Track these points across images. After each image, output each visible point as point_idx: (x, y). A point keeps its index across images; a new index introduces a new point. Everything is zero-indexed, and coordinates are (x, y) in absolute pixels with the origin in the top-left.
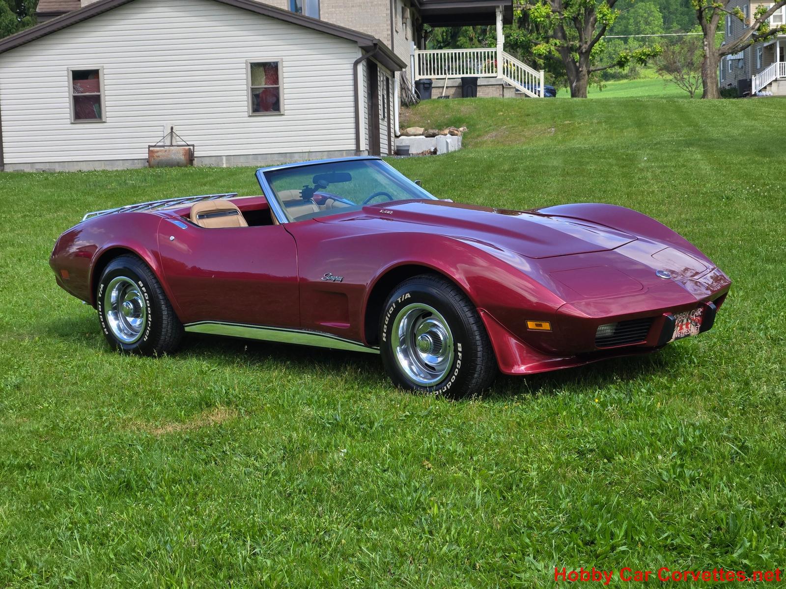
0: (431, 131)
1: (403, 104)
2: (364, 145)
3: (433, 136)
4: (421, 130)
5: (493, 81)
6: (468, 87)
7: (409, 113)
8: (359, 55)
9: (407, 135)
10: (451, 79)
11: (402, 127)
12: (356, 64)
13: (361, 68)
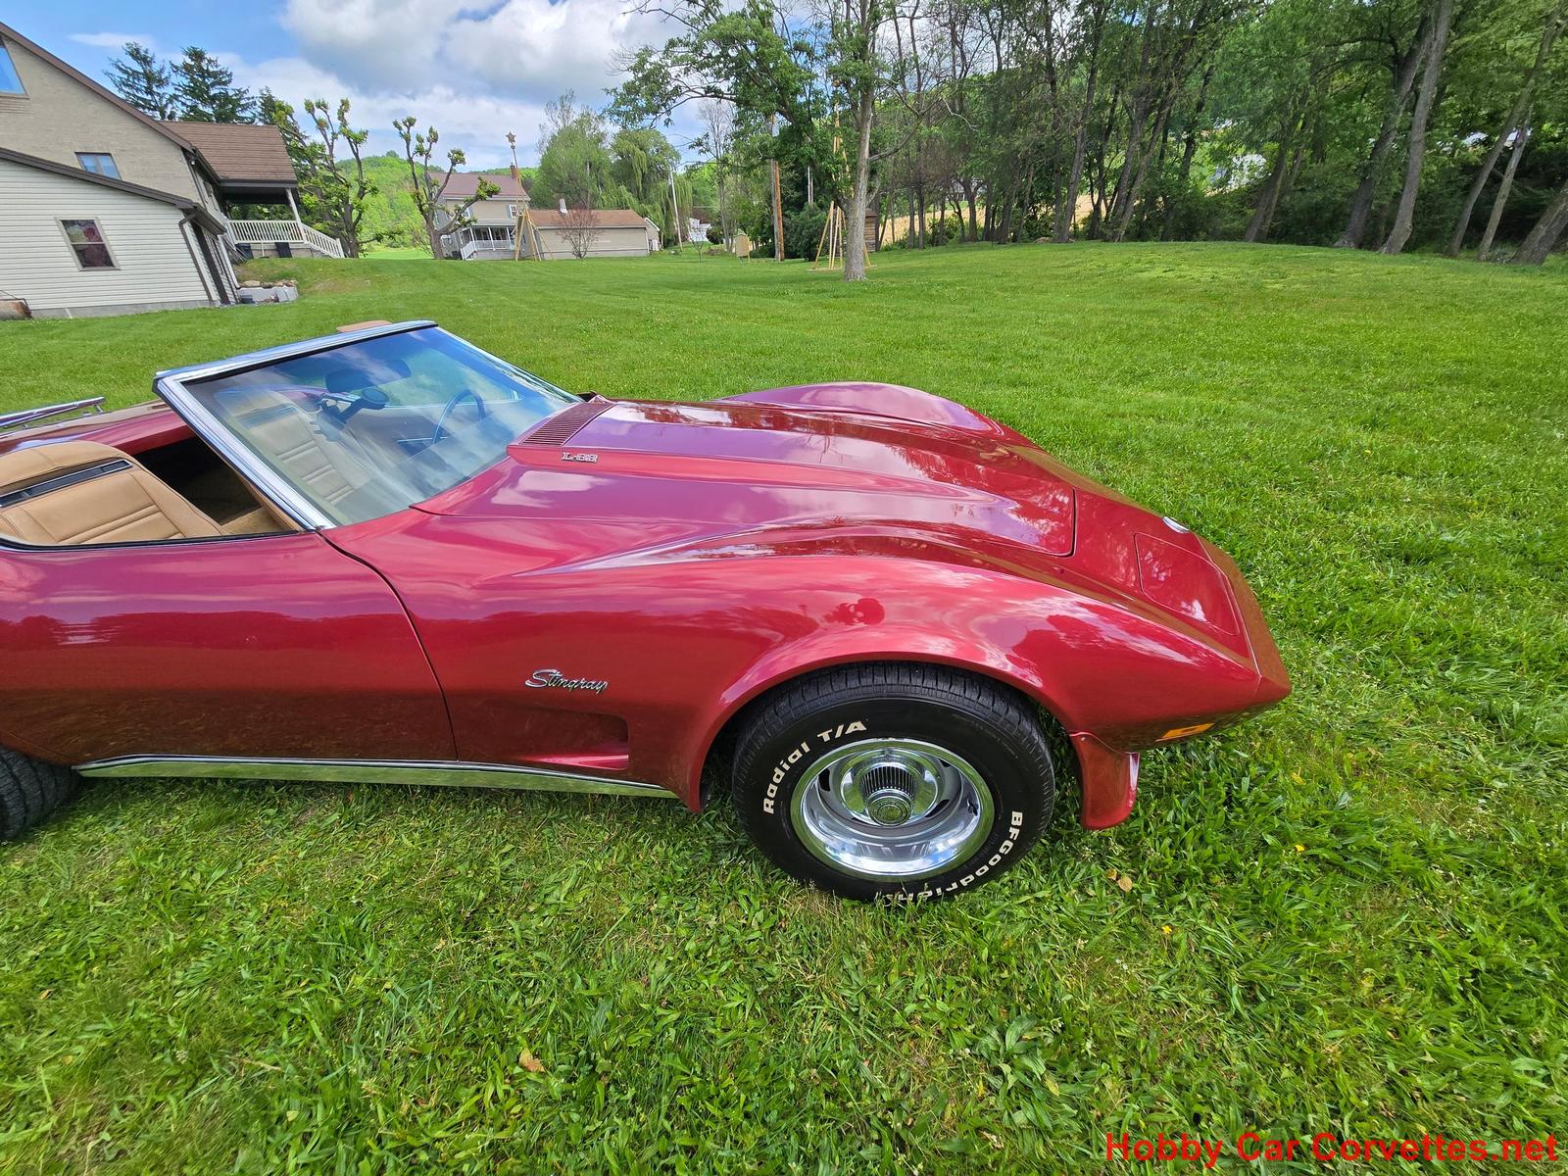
0: (266, 284)
1: (233, 262)
2: (215, 296)
3: (270, 287)
4: (258, 283)
5: (301, 246)
6: (283, 250)
7: (240, 269)
8: (182, 217)
9: (246, 287)
10: (267, 243)
11: (238, 281)
12: (181, 224)
13: (187, 227)
